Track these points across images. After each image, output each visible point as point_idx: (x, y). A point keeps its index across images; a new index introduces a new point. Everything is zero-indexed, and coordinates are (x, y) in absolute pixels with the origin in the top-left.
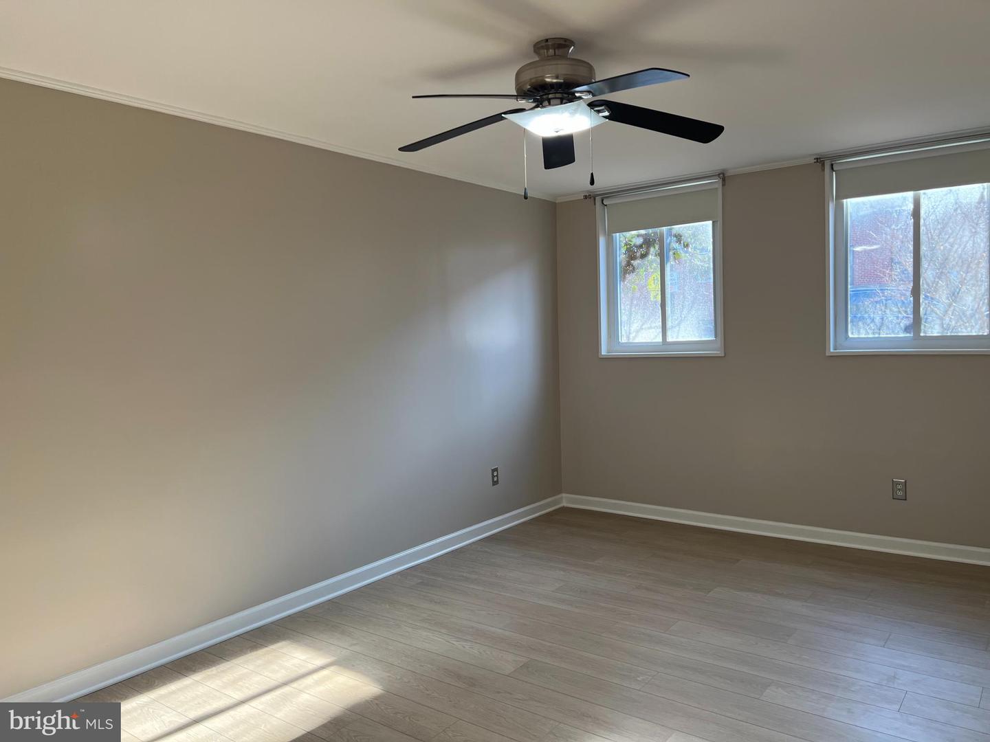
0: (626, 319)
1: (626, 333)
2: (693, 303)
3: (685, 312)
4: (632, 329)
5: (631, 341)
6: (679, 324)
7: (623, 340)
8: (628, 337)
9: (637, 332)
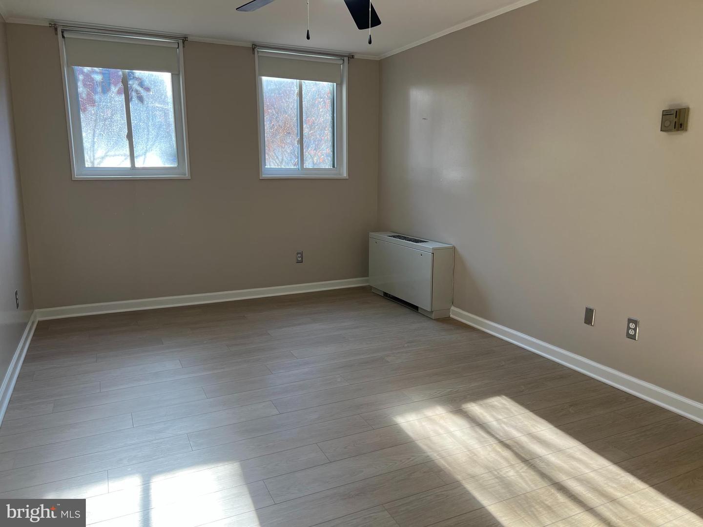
0: (89, 146)
1: (90, 159)
2: (157, 136)
3: (150, 143)
4: (97, 156)
5: (96, 166)
6: (145, 153)
7: (88, 164)
8: (93, 163)
9: (103, 158)
